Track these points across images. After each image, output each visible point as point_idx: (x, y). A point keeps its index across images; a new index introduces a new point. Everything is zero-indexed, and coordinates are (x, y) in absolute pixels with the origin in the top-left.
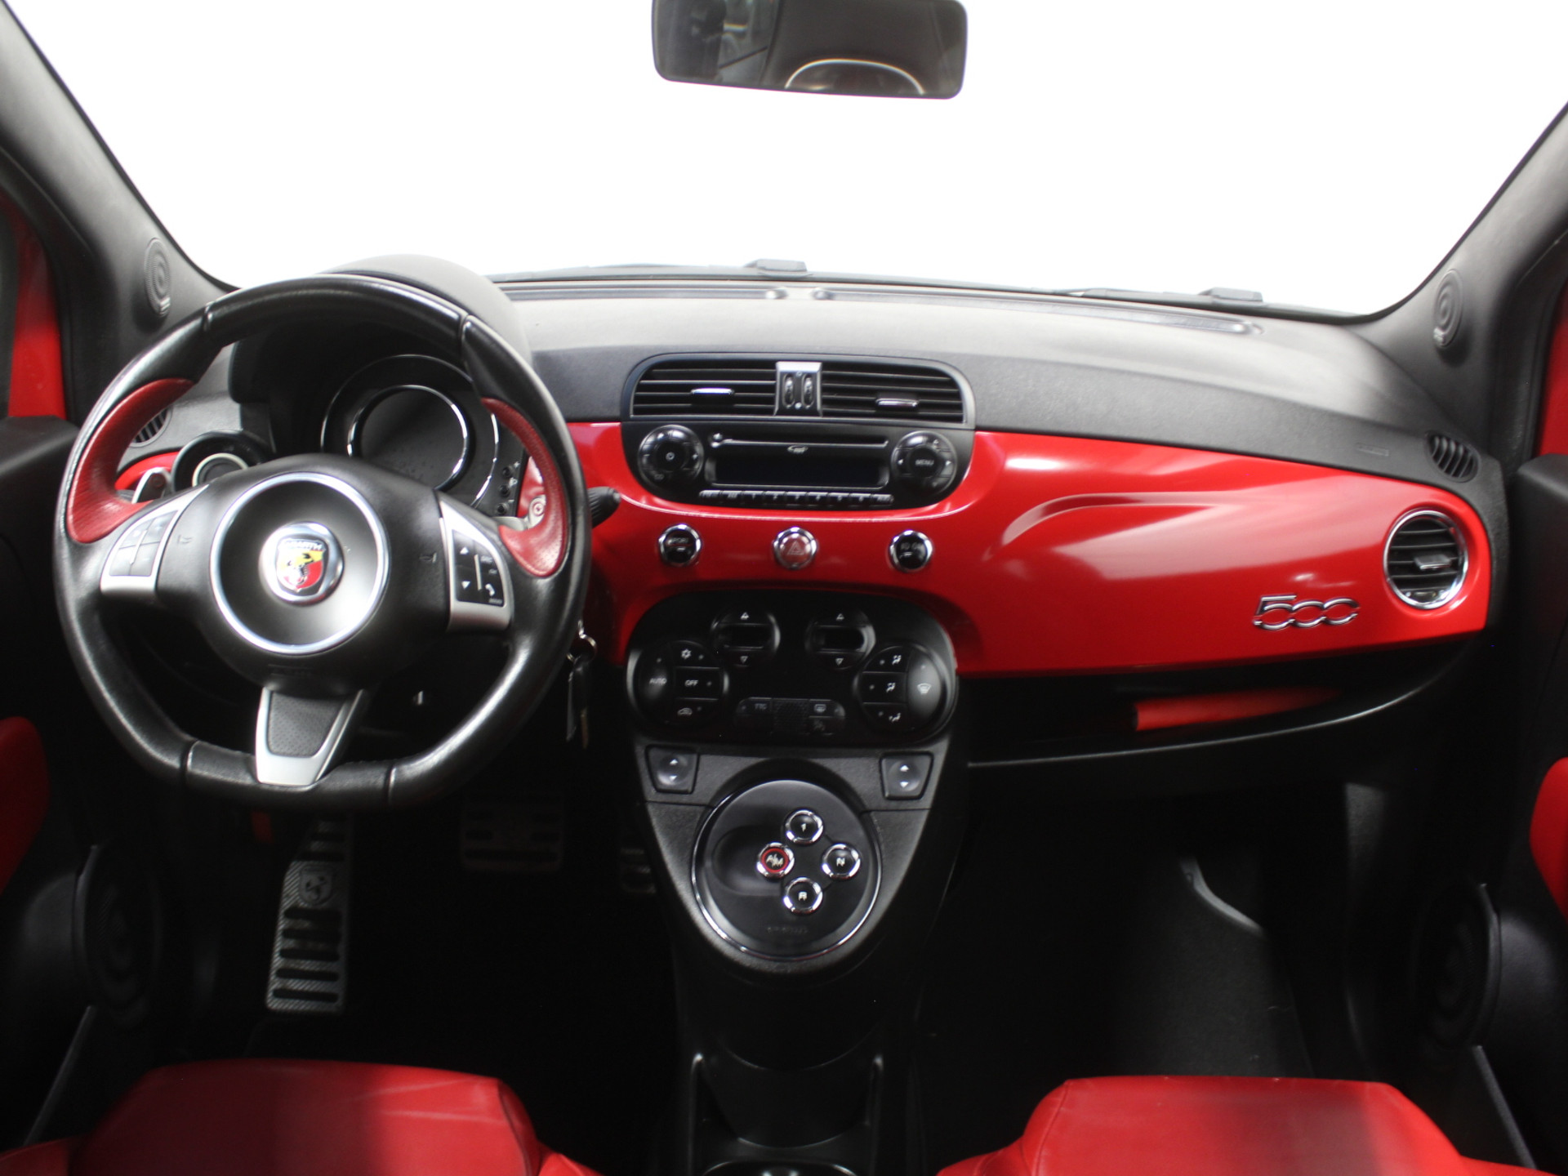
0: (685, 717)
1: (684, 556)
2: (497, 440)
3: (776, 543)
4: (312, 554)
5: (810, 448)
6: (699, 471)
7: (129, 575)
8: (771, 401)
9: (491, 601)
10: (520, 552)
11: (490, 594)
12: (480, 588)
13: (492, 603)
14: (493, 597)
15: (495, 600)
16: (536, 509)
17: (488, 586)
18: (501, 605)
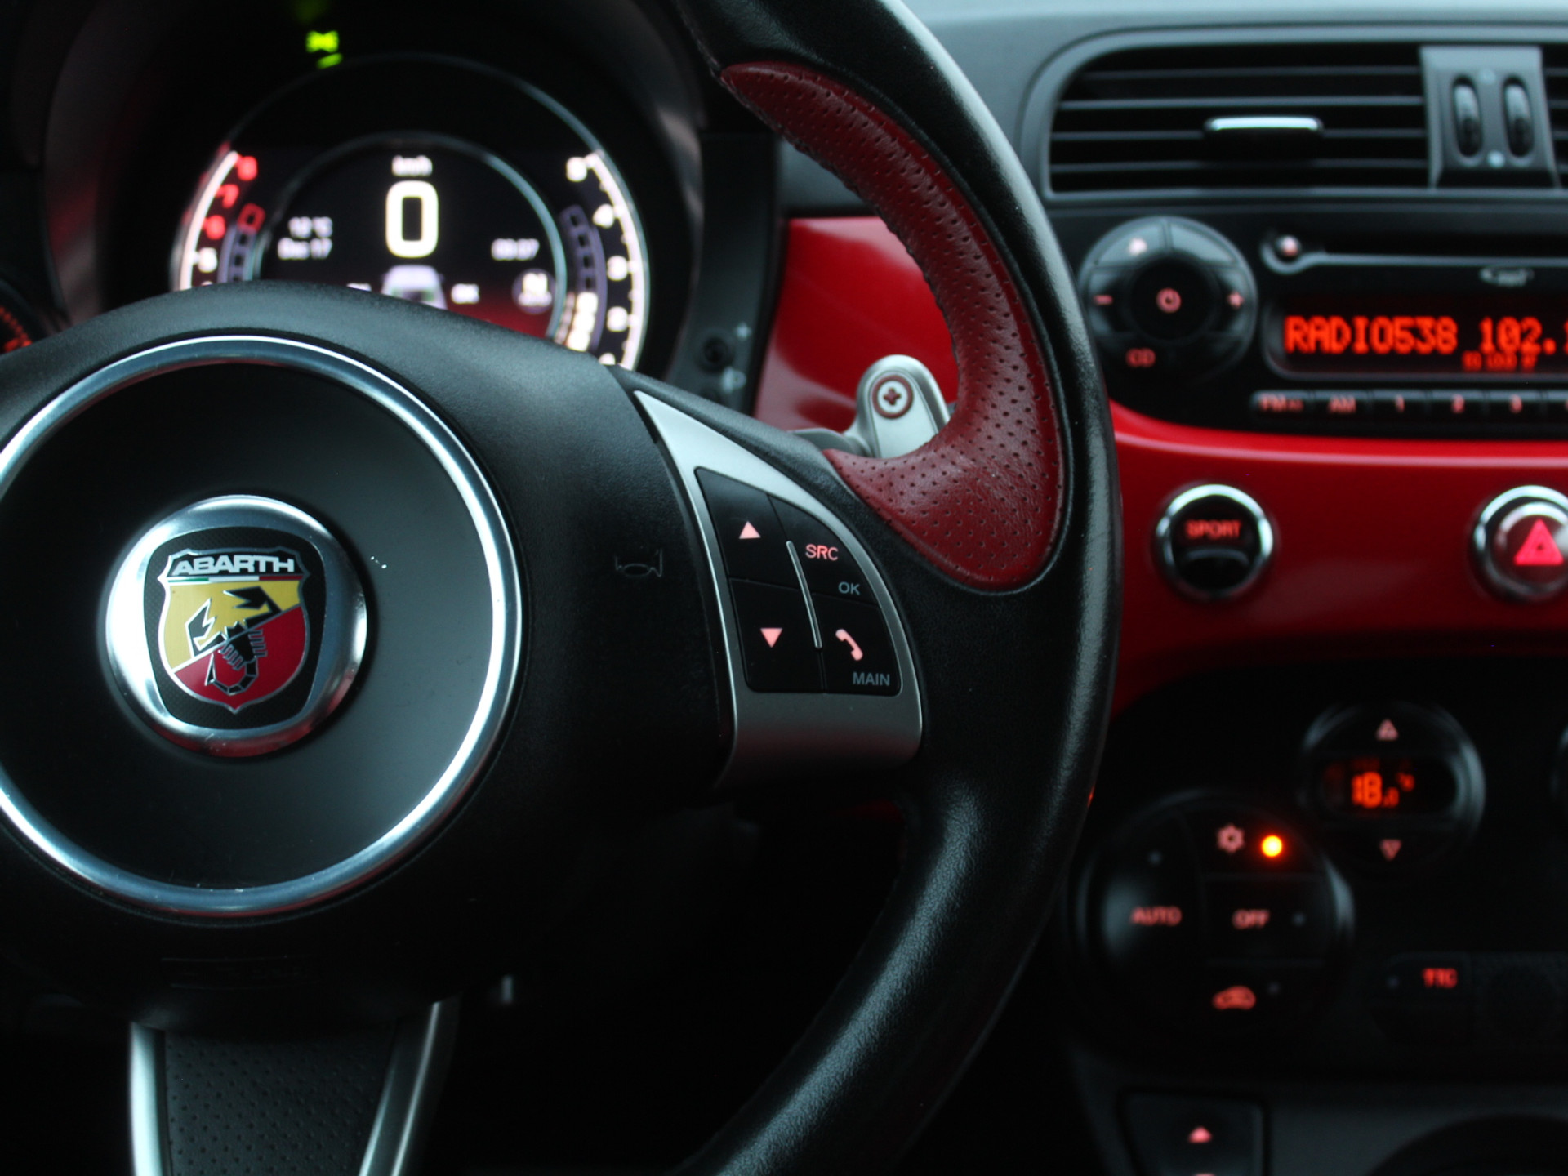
0: (1235, 1013)
1: (1235, 571)
3: (1480, 536)
4: (269, 587)
5: (1538, 272)
6: (1247, 339)
8: (1420, 148)
9: (858, 679)
10: (914, 522)
11: (852, 658)
12: (818, 643)
13: (861, 686)
14: (860, 666)
15: (870, 675)
16: (886, 398)
17: (842, 635)
18: (892, 690)
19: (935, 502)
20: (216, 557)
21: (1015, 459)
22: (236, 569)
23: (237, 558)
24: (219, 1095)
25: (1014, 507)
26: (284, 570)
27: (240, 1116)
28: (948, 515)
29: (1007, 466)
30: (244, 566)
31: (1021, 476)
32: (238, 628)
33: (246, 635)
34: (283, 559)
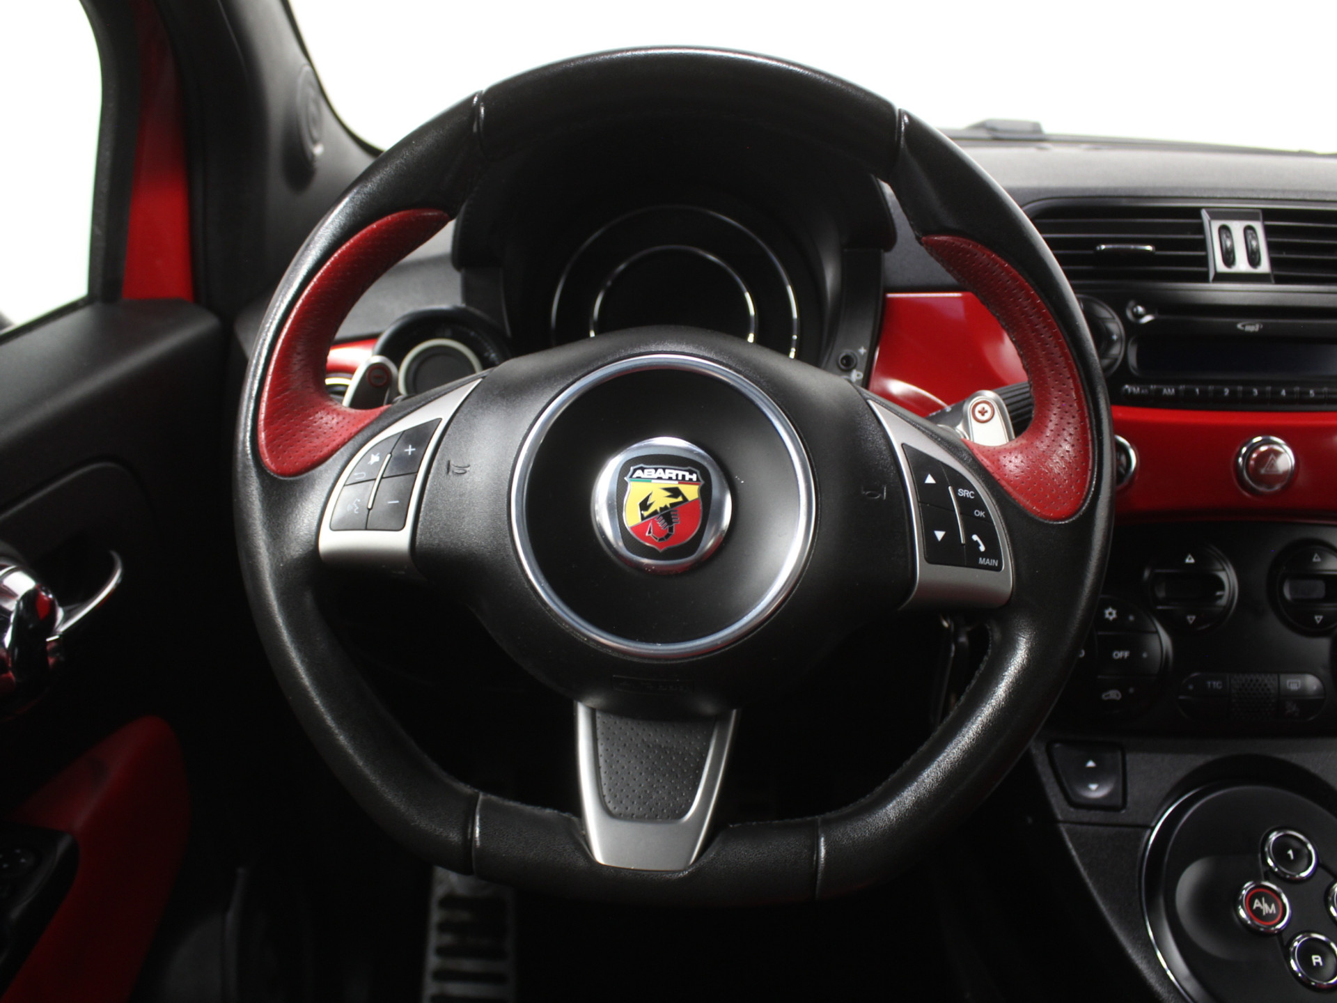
0: (1111, 702)
2: (795, 315)
4: (683, 488)
7: (366, 529)
8: (1202, 262)
9: (982, 561)
10: (1011, 481)
11: (979, 550)
12: (963, 541)
13: (983, 565)
14: (984, 555)
15: (988, 560)
16: (980, 412)
17: (975, 537)
18: (998, 569)
19: (1022, 472)
20: (656, 469)
21: (1067, 454)
22: (666, 476)
23: (667, 471)
24: (625, 745)
25: (1065, 478)
26: (691, 480)
27: (636, 757)
28: (1029, 479)
29: (1063, 457)
30: (671, 476)
31: (1070, 463)
32: (666, 507)
33: (669, 512)
34: (691, 473)
